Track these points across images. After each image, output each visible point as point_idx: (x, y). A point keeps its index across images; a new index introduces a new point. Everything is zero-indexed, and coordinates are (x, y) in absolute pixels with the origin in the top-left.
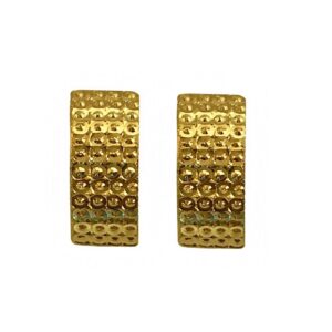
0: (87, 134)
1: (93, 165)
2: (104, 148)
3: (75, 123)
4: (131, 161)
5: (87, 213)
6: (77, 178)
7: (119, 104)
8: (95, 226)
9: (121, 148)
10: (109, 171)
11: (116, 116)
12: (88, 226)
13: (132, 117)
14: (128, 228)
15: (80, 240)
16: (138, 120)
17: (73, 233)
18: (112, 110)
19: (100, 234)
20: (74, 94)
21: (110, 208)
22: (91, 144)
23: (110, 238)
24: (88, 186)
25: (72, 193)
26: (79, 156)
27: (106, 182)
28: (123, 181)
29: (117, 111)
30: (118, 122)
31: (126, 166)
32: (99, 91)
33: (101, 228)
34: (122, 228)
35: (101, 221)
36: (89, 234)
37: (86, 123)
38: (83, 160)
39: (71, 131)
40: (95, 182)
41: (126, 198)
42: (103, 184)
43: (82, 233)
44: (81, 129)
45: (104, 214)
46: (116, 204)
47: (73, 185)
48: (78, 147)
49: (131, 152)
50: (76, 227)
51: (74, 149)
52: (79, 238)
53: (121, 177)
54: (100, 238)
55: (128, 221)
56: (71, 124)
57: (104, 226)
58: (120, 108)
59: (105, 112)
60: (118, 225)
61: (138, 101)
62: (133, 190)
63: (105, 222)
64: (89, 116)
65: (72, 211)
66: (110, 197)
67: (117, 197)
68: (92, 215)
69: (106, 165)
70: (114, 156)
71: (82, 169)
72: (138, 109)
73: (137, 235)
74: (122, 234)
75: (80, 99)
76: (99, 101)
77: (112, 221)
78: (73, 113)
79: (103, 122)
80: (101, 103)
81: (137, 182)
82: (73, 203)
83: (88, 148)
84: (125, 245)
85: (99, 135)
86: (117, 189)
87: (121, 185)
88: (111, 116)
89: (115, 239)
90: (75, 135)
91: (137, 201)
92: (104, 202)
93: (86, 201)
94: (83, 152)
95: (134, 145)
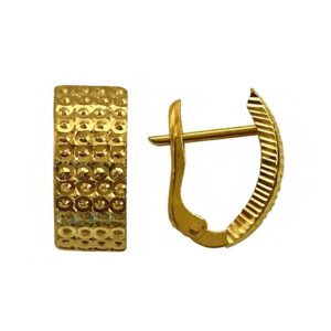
0: (72, 132)
1: (79, 165)
2: (90, 147)
3: (59, 120)
4: (118, 161)
5: (71, 216)
6: (61, 179)
7: (106, 101)
8: (80, 230)
9: (108, 147)
10: (95, 172)
11: (102, 113)
12: (73, 230)
13: (120, 114)
14: (115, 233)
15: (65, 245)
16: (126, 117)
17: (57, 237)
18: (98, 106)
19: (86, 238)
20: (58, 90)
21: (96, 210)
22: (76, 143)
23: (96, 242)
24: (73, 187)
25: (56, 195)
26: (63, 155)
27: (92, 183)
28: (110, 183)
29: (104, 107)
30: (105, 120)
31: (114, 166)
32: (85, 87)
33: (88, 232)
34: (109, 232)
35: (86, 224)
36: (74, 238)
37: (71, 121)
38: (68, 160)
39: (55, 130)
40: (81, 183)
41: (114, 200)
42: (89, 186)
43: (66, 237)
44: (65, 127)
45: (90, 217)
46: (103, 207)
47: (57, 186)
48: (63, 146)
49: (118, 151)
50: (60, 231)
51: (58, 148)
52: (63, 243)
53: (108, 178)
54: (85, 242)
55: (116, 225)
56: (55, 122)
57: (91, 230)
58: (107, 104)
59: (91, 109)
60: (104, 229)
61: (126, 97)
62: (121, 192)
63: (91, 226)
64: (74, 113)
65: (56, 214)
66: (96, 199)
67: (104, 199)
68: (77, 219)
69: (92, 165)
70: (100, 155)
71: (66, 170)
72: (126, 105)
73: (125, 240)
74: (109, 239)
75: (64, 94)
76: (84, 97)
77: (98, 224)
78: (57, 110)
79: (88, 120)
80: (87, 100)
81: (125, 183)
82: (57, 205)
83: (72, 147)
84: (112, 250)
85: (85, 133)
86: (104, 191)
87: (108, 186)
88: (97, 113)
89: (101, 243)
90: (59, 133)
91: (125, 204)
92: (90, 204)
93: (71, 203)
94: (67, 151)
95: (121, 144)
